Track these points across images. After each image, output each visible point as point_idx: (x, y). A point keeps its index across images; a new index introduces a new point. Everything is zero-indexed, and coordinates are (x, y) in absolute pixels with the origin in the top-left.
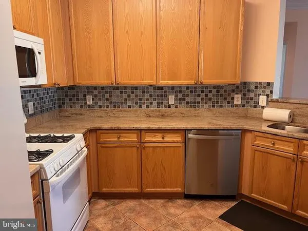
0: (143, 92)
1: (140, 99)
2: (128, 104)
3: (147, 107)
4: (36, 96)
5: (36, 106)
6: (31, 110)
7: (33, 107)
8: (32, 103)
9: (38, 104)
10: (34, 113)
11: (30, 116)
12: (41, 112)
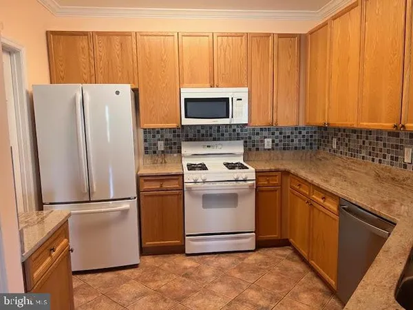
0: (377, 139)
1: (374, 149)
2: (362, 155)
3: (380, 161)
4: (277, 133)
5: (276, 142)
6: (268, 145)
7: (271, 143)
8: (270, 140)
9: (281, 141)
10: (273, 149)
11: (265, 150)
12: (284, 149)
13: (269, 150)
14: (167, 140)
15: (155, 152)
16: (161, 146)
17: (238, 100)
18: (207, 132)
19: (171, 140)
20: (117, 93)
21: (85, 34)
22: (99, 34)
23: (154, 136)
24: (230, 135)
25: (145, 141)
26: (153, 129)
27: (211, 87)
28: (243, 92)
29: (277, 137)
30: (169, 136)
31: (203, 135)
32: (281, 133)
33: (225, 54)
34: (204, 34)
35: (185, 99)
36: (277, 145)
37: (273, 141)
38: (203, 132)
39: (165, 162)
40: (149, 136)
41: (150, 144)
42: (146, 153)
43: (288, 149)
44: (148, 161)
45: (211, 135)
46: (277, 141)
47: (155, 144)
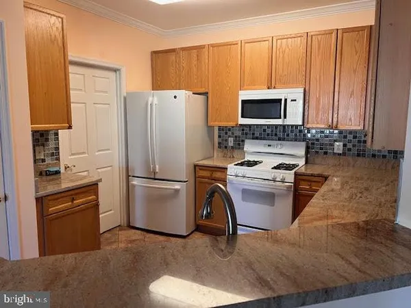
4: (350, 137)
5: (348, 147)
6: (338, 149)
7: (341, 147)
8: (341, 144)
9: (354, 146)
10: (344, 154)
11: (334, 154)
12: (358, 155)
13: (339, 154)
14: (236, 137)
15: (226, 147)
16: (231, 142)
17: (292, 101)
18: (272, 131)
19: (239, 137)
20: (175, 97)
21: (173, 51)
22: (183, 49)
23: (226, 133)
24: (296, 135)
25: (219, 137)
26: (226, 127)
27: (269, 88)
28: (298, 93)
29: (350, 141)
30: (238, 133)
31: (268, 134)
32: (355, 137)
33: (283, 56)
34: (264, 39)
35: (242, 101)
36: (349, 150)
37: (345, 145)
38: (269, 131)
39: (233, 157)
40: (223, 133)
41: (223, 140)
42: (219, 147)
43: (364, 155)
44: (220, 154)
45: (276, 135)
46: (350, 146)
47: (226, 140)
